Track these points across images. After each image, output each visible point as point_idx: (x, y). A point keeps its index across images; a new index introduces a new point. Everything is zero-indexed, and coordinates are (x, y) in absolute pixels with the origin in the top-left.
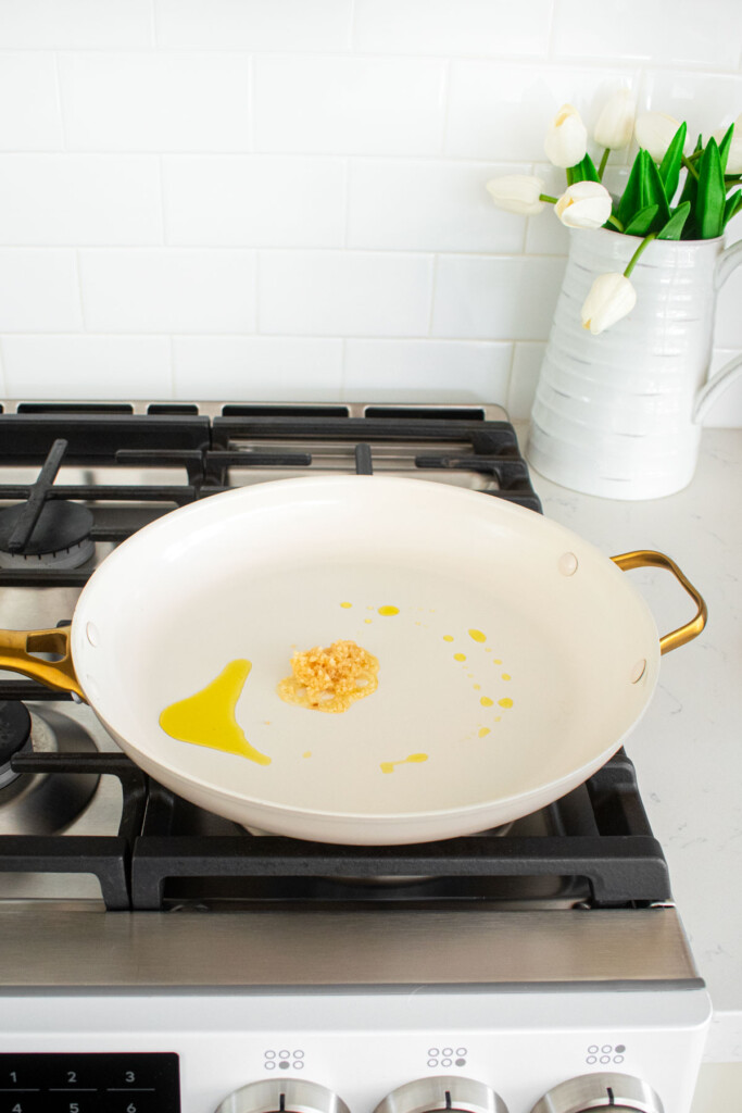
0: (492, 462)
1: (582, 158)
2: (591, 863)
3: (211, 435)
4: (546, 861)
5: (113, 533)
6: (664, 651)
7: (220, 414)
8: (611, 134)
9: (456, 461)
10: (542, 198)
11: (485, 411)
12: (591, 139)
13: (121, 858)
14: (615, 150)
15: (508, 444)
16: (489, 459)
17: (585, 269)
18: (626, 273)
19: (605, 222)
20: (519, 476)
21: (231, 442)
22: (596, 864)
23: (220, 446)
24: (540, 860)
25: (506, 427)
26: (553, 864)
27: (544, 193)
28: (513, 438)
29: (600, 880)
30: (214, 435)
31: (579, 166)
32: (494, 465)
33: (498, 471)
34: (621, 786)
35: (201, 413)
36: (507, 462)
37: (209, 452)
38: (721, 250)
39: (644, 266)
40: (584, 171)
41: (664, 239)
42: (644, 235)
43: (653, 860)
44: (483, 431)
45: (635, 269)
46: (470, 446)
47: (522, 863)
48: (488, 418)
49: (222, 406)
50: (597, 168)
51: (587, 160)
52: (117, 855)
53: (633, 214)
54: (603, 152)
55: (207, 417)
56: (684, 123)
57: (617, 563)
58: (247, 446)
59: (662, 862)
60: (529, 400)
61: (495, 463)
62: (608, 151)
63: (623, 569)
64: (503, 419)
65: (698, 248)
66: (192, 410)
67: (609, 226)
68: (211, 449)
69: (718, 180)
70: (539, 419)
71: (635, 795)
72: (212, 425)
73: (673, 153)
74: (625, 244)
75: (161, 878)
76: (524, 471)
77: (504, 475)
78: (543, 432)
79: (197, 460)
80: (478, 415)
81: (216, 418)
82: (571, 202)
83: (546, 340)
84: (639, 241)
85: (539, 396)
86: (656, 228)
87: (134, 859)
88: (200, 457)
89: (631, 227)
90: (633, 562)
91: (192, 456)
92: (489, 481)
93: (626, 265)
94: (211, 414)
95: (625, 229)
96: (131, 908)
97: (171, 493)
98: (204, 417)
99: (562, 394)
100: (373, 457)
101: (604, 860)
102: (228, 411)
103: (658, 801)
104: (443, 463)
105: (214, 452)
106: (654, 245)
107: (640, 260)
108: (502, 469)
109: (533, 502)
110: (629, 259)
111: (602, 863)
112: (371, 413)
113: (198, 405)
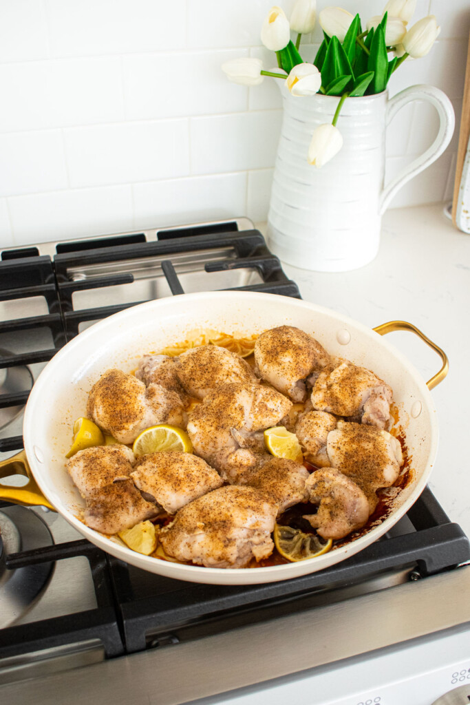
0: (256, 261)
1: (284, 44)
2: (425, 551)
3: (54, 268)
4: (397, 556)
5: (13, 361)
7: (55, 252)
8: (303, 24)
9: (233, 264)
10: (262, 73)
11: (238, 224)
12: (292, 32)
13: (115, 624)
14: (305, 34)
15: (260, 245)
16: (255, 259)
17: (300, 121)
18: (334, 123)
19: (318, 91)
20: (275, 268)
21: (69, 270)
22: (428, 550)
23: (62, 276)
24: (393, 557)
25: (256, 233)
27: (263, 69)
28: (261, 240)
29: (431, 561)
30: (57, 268)
31: (285, 49)
32: (257, 263)
33: (261, 266)
35: (41, 254)
36: (267, 260)
37: (60, 284)
38: (387, 100)
39: (342, 116)
40: (290, 53)
41: (355, 96)
42: (340, 95)
43: (460, 539)
44: (242, 238)
45: (339, 119)
46: (232, 248)
48: (241, 228)
49: (56, 245)
51: (290, 44)
52: (113, 622)
53: (331, 82)
54: (298, 36)
55: (48, 256)
56: (358, 15)
57: (377, 331)
59: (465, 538)
60: (266, 209)
61: (259, 261)
62: (300, 35)
63: (382, 334)
64: (251, 227)
65: (372, 100)
66: (34, 252)
67: (319, 93)
68: (59, 281)
69: (383, 51)
70: (275, 222)
72: (53, 260)
73: (351, 36)
74: (330, 102)
76: (277, 263)
77: (265, 268)
78: (282, 233)
79: (52, 291)
80: (233, 227)
81: (54, 256)
82: (296, 80)
83: (273, 167)
84: (338, 99)
85: (273, 206)
86: (349, 90)
87: (125, 622)
88: (54, 288)
89: (332, 90)
90: (387, 330)
91: (48, 289)
92: (251, 271)
93: (332, 117)
94: (48, 252)
95: (326, 92)
96: (125, 653)
97: (44, 321)
98: (45, 256)
99: (293, 207)
101: (432, 547)
102: (61, 249)
104: (224, 266)
105: (64, 284)
106: (348, 101)
107: (341, 112)
108: (264, 265)
109: (294, 288)
110: (334, 112)
111: (431, 549)
112: (162, 236)
113: (38, 248)
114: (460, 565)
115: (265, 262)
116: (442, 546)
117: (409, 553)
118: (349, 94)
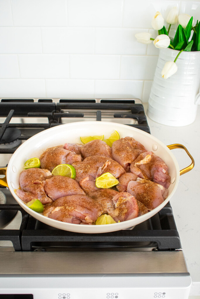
0: (136, 116)
1: (163, 27)
2: (157, 238)
3: (56, 108)
4: (144, 237)
5: (25, 138)
6: (181, 174)
7: (59, 102)
8: (171, 20)
9: (126, 116)
10: (151, 39)
11: (135, 101)
12: (165, 22)
13: (18, 236)
14: (173, 25)
15: (141, 110)
16: (135, 115)
17: (163, 60)
18: (174, 61)
19: (168, 46)
20: (144, 120)
21: (62, 110)
22: (159, 238)
23: (59, 111)
25: (141, 105)
26: (146, 238)
27: (152, 38)
28: (143, 109)
29: (160, 243)
30: (57, 108)
31: (161, 30)
32: (136, 117)
33: (138, 118)
34: (168, 214)
35: (53, 102)
36: (140, 116)
37: (54, 113)
39: (180, 59)
40: (163, 31)
41: (186, 51)
42: (180, 50)
43: (175, 237)
44: (134, 106)
45: (178, 60)
46: (130, 111)
47: (137, 238)
48: (136, 103)
49: (59, 100)
50: (167, 30)
51: (164, 28)
52: (18, 235)
53: (177, 43)
54: (169, 25)
55: (55, 103)
56: (192, 17)
57: (169, 147)
58: (66, 111)
59: (178, 238)
60: (148, 97)
61: (137, 116)
62: (170, 25)
63: (170, 149)
64: (140, 103)
65: (196, 53)
66: (51, 101)
67: (170, 47)
68: (55, 112)
70: (151, 103)
71: (172, 217)
72: (56, 105)
73: (189, 26)
74: (175, 52)
75: (30, 242)
76: (145, 118)
77: (139, 119)
78: (152, 107)
79: (50, 116)
80: (133, 102)
81: (57, 103)
82: (158, 41)
83: (153, 80)
84: (179, 52)
85: (151, 96)
86: (183, 48)
87: (22, 237)
88: (52, 115)
89: (176, 48)
90: (174, 147)
91: (50, 115)
92: (136, 121)
93: (175, 59)
94: (56, 102)
95: (174, 48)
96: (22, 250)
97: (42, 125)
98: (54, 103)
99: (157, 96)
100: (102, 114)
101: (161, 237)
102: (61, 101)
103: (180, 217)
104: (122, 116)
105: (56, 113)
106: (183, 53)
107: (179, 57)
108: (139, 118)
109: (147, 128)
110: (176, 57)
111: (160, 238)
112: (102, 101)
113: (52, 99)
114: (176, 250)
115: (140, 117)
116: (166, 238)
117: (149, 237)
118: (184, 50)
